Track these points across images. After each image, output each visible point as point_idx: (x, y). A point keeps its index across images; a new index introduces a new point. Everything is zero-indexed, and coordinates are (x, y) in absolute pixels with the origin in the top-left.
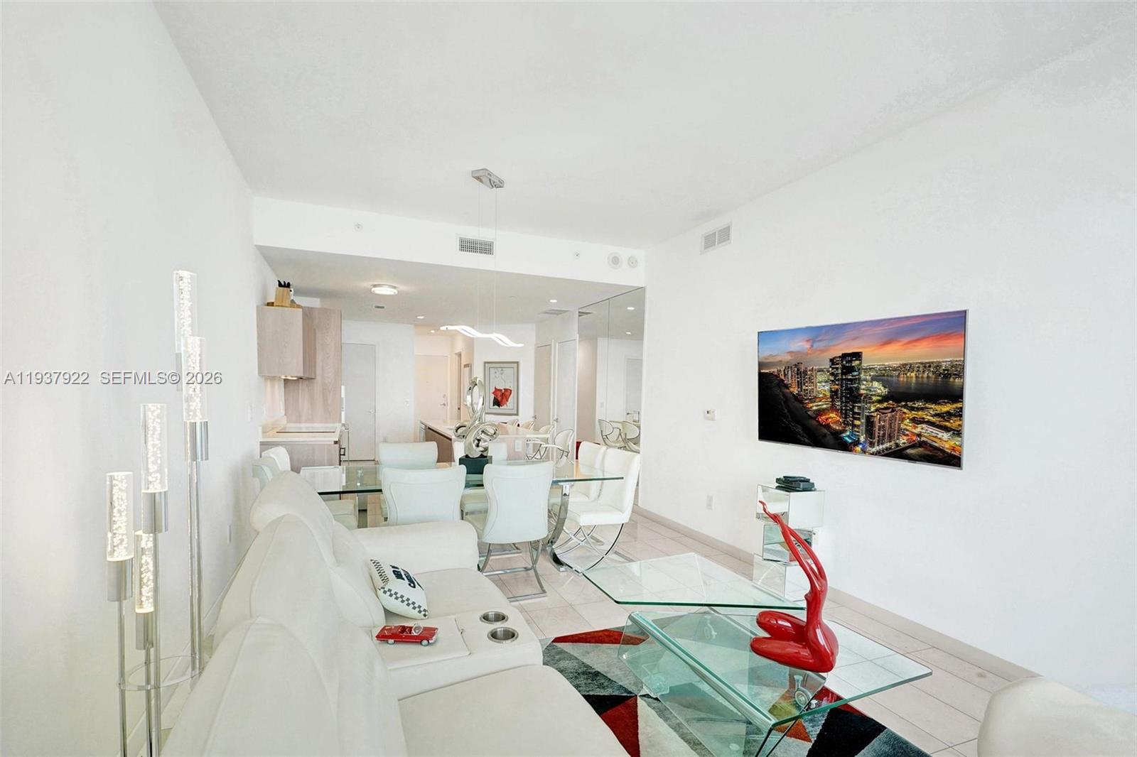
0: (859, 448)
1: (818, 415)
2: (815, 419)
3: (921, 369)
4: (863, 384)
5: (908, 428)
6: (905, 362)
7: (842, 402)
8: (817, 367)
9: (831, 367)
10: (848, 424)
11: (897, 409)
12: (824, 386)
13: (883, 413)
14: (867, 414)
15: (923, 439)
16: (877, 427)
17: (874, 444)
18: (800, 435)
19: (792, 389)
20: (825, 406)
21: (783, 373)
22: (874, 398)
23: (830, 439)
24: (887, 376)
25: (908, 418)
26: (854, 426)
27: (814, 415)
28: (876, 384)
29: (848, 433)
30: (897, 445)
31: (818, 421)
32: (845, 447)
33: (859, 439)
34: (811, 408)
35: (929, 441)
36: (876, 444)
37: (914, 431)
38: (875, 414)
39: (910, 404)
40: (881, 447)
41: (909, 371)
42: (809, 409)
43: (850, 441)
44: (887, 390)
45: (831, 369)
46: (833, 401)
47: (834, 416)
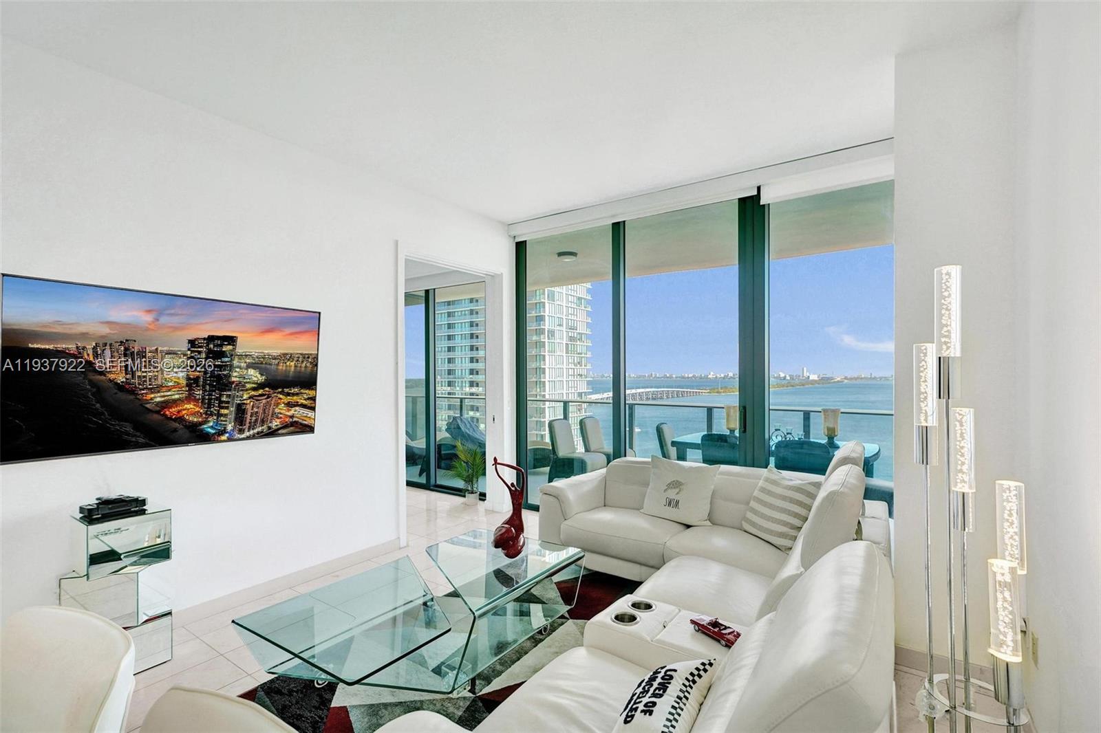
0: (224, 437)
1: (163, 408)
2: (158, 412)
3: (300, 359)
4: (236, 371)
5: (282, 411)
6: (286, 352)
7: (205, 391)
8: (165, 348)
9: (189, 350)
10: (212, 414)
11: (273, 395)
12: (176, 373)
13: (257, 400)
14: (238, 402)
15: (295, 419)
16: (249, 414)
17: (244, 430)
18: (128, 434)
19: (112, 376)
20: (177, 396)
21: (90, 352)
22: (248, 386)
23: (183, 432)
24: (266, 363)
25: (284, 403)
26: (219, 415)
27: (158, 409)
28: (251, 372)
29: (211, 424)
30: (269, 428)
31: (165, 415)
32: (205, 438)
33: (225, 428)
34: (151, 399)
35: (300, 421)
36: (246, 430)
37: (287, 413)
38: (248, 401)
39: (286, 390)
40: (252, 432)
41: (289, 360)
42: (147, 402)
43: (213, 431)
44: (264, 378)
45: (189, 352)
46: (190, 390)
47: (192, 406)
